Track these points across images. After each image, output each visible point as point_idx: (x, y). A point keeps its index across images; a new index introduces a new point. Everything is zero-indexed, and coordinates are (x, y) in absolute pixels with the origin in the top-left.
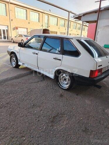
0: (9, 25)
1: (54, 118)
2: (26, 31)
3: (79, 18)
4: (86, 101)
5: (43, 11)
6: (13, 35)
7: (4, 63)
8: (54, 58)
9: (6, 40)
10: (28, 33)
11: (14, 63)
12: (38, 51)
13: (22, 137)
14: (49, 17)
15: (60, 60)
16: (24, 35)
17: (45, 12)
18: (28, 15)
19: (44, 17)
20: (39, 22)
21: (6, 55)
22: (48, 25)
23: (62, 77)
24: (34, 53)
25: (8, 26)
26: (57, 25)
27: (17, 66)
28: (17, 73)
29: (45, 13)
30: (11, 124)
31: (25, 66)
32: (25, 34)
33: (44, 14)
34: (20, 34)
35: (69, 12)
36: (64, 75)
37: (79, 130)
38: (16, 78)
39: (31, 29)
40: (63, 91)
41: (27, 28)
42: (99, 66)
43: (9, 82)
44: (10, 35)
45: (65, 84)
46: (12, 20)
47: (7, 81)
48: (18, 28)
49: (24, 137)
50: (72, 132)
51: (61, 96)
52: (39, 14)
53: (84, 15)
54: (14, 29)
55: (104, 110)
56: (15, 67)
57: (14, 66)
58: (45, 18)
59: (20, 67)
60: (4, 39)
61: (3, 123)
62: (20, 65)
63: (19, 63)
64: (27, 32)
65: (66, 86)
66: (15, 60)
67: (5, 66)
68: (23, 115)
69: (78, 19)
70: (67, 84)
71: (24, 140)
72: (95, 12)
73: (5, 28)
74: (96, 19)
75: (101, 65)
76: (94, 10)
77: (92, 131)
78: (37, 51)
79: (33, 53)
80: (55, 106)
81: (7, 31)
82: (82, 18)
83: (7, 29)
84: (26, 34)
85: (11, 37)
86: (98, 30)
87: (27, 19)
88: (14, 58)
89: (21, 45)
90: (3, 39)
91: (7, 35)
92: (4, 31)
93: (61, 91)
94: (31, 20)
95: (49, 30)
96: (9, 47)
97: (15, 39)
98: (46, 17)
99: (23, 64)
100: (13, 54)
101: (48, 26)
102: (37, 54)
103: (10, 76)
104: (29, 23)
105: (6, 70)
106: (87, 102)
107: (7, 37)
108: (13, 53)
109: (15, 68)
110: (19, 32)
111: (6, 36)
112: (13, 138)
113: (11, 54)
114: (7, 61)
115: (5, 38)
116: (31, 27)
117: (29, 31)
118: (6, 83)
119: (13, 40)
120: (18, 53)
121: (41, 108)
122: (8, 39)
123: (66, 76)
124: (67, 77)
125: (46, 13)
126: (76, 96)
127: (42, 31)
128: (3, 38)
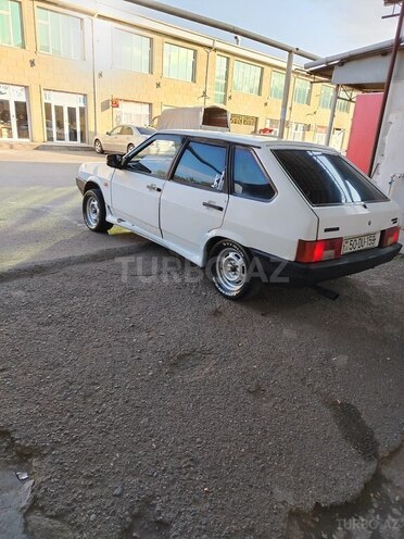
0: (89, 91)
1: (180, 357)
2: (148, 113)
3: (325, 71)
4: (286, 332)
5: (210, 43)
6: (101, 126)
7: (67, 218)
8: (205, 204)
9: (78, 143)
10: (151, 120)
11: (94, 217)
12: (163, 181)
13: (94, 384)
14: (231, 65)
15: (221, 209)
16: (139, 129)
17: (218, 45)
18: (156, 58)
19: (214, 64)
20: (194, 80)
21: (73, 194)
22: (226, 91)
23: (224, 260)
24: (151, 188)
25: (85, 95)
26: (259, 94)
27: (103, 227)
28: (101, 245)
29: (216, 50)
30: (71, 358)
31: (127, 227)
32: (142, 125)
33: (212, 53)
34: (123, 123)
35: (290, 52)
36: (231, 255)
37: (237, 389)
38: (95, 258)
39: (164, 108)
40: (226, 302)
41: (150, 105)
42: (326, 230)
43: (75, 268)
44: (91, 128)
45: (233, 282)
46: (100, 76)
47: (69, 265)
48: (121, 104)
49: (97, 384)
50: (218, 389)
51: (217, 313)
52: (195, 51)
53: (345, 61)
54: (105, 106)
55: (328, 357)
56: (95, 230)
57: (94, 226)
58: (217, 66)
59: (111, 231)
60: (71, 140)
61: (50, 353)
62: (110, 225)
63: (109, 218)
64: (150, 116)
65: (234, 290)
66: (96, 206)
67: (67, 226)
68: (101, 343)
69: (321, 75)
70: (237, 283)
71: (97, 391)
72: (381, 52)
73: (77, 103)
74: (383, 78)
75: (338, 229)
76: (378, 47)
77: (273, 396)
78: (159, 183)
79: (148, 187)
80: (191, 334)
81: (83, 111)
82: (336, 73)
83: (82, 105)
84: (144, 123)
85: (95, 133)
86: (390, 116)
87: (151, 72)
88: (96, 203)
89: (115, 161)
90: (67, 142)
91: (83, 126)
92: (72, 111)
93: (219, 303)
94: (165, 75)
95: (225, 111)
96: (83, 168)
97: (106, 142)
98: (220, 62)
99: (120, 220)
100: (91, 189)
101: (225, 96)
102: (159, 190)
103: (79, 252)
104: (158, 85)
105: (70, 235)
106: (289, 333)
107: (82, 133)
108: (92, 185)
109: (95, 233)
110: (123, 117)
111: (78, 130)
112: (71, 384)
113: (86, 190)
114: (73, 213)
115: (73, 136)
116: (166, 101)
117: (157, 112)
118: (67, 269)
119: (101, 146)
120: (106, 185)
121: (152, 334)
122: (83, 140)
123: (235, 258)
124: (240, 262)
125: (221, 51)
126: (260, 318)
127: (202, 114)
128: (67, 137)
